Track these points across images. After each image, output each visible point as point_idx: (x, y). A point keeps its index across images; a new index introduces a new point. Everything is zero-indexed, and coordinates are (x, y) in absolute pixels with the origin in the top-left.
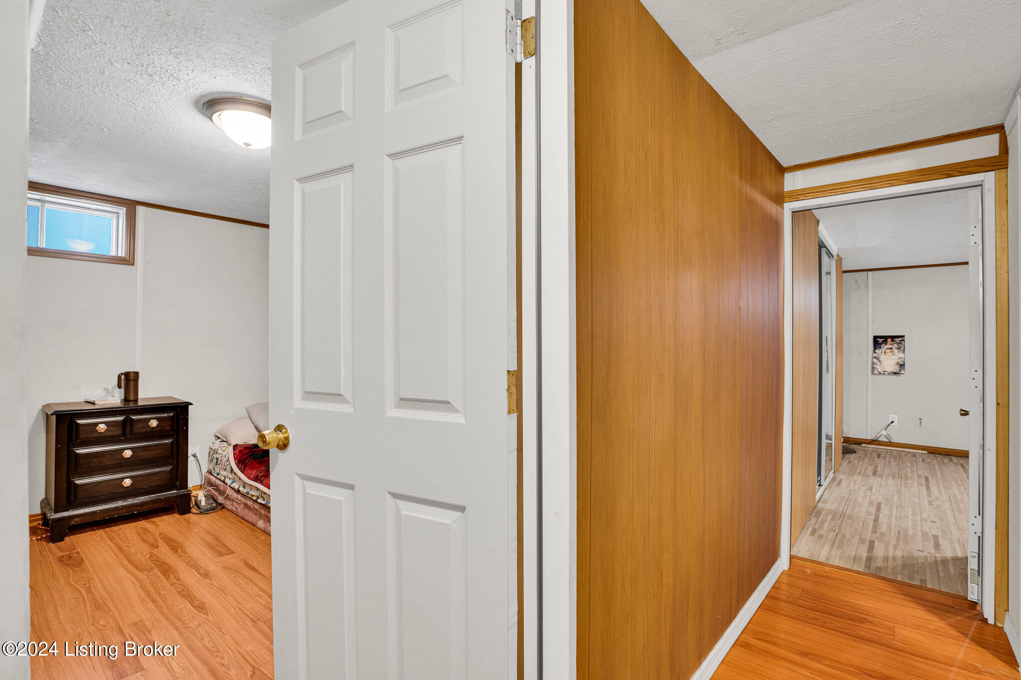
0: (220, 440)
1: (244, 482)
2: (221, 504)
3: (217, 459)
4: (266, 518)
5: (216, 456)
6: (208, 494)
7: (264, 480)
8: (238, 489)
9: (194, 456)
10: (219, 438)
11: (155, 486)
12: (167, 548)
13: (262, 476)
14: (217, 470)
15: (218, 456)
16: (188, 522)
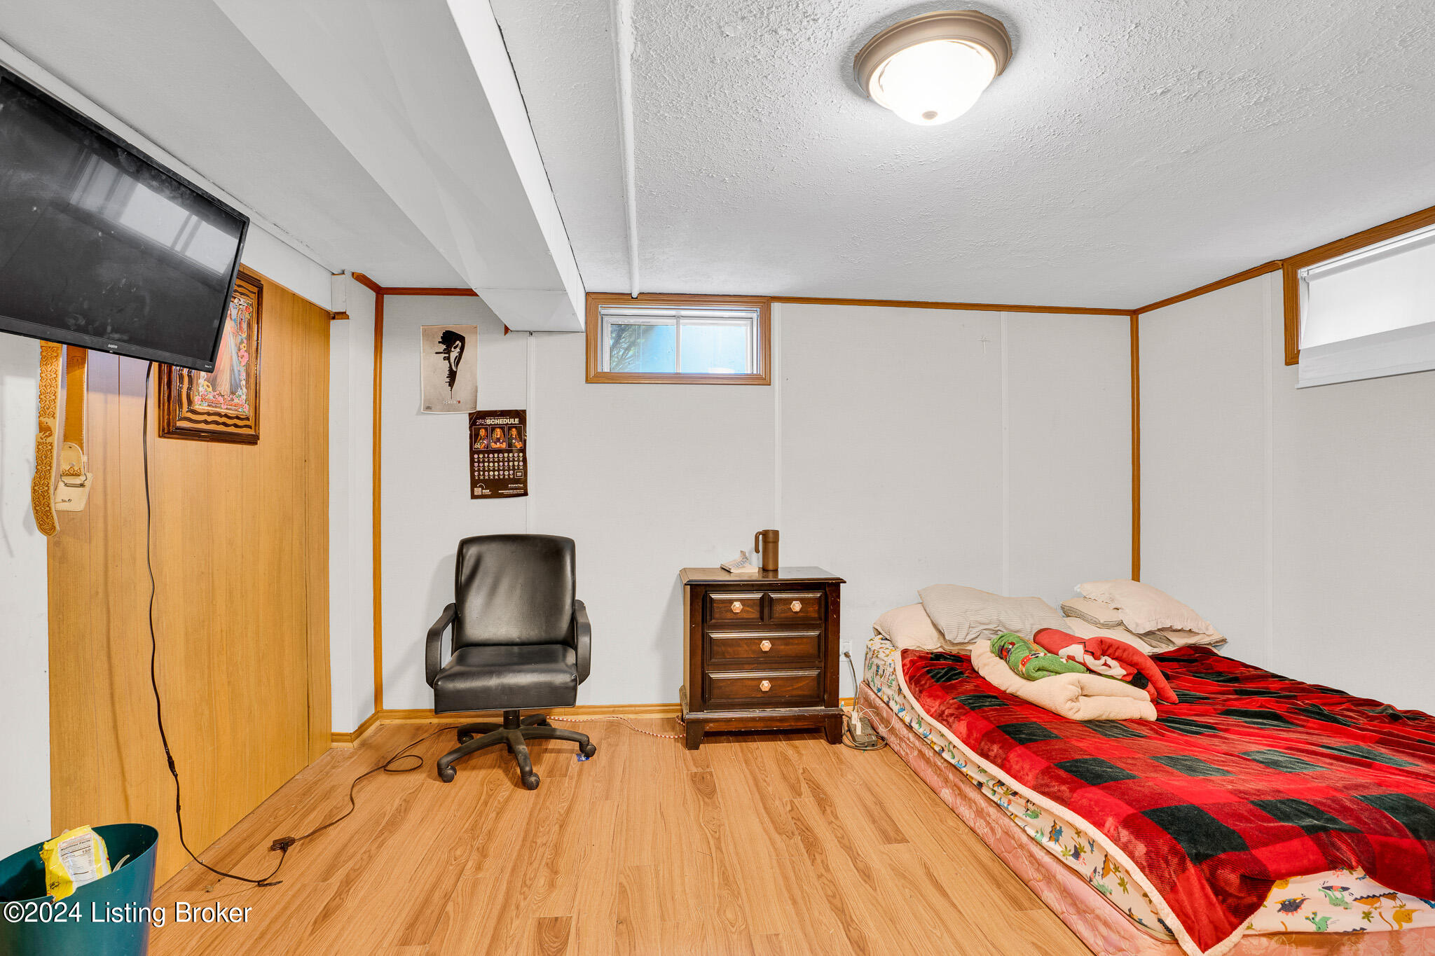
0: (880, 636)
1: (919, 715)
2: (883, 739)
3: (878, 667)
4: (955, 788)
5: (876, 661)
6: (865, 718)
7: (954, 722)
8: (910, 724)
9: (847, 655)
10: (880, 634)
11: (799, 696)
12: (812, 799)
13: (951, 715)
14: (878, 681)
15: (881, 663)
16: (840, 761)
